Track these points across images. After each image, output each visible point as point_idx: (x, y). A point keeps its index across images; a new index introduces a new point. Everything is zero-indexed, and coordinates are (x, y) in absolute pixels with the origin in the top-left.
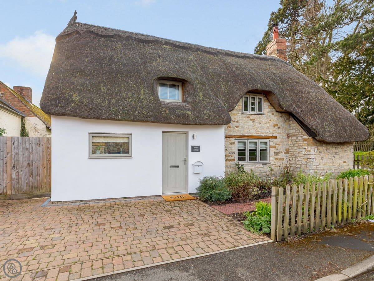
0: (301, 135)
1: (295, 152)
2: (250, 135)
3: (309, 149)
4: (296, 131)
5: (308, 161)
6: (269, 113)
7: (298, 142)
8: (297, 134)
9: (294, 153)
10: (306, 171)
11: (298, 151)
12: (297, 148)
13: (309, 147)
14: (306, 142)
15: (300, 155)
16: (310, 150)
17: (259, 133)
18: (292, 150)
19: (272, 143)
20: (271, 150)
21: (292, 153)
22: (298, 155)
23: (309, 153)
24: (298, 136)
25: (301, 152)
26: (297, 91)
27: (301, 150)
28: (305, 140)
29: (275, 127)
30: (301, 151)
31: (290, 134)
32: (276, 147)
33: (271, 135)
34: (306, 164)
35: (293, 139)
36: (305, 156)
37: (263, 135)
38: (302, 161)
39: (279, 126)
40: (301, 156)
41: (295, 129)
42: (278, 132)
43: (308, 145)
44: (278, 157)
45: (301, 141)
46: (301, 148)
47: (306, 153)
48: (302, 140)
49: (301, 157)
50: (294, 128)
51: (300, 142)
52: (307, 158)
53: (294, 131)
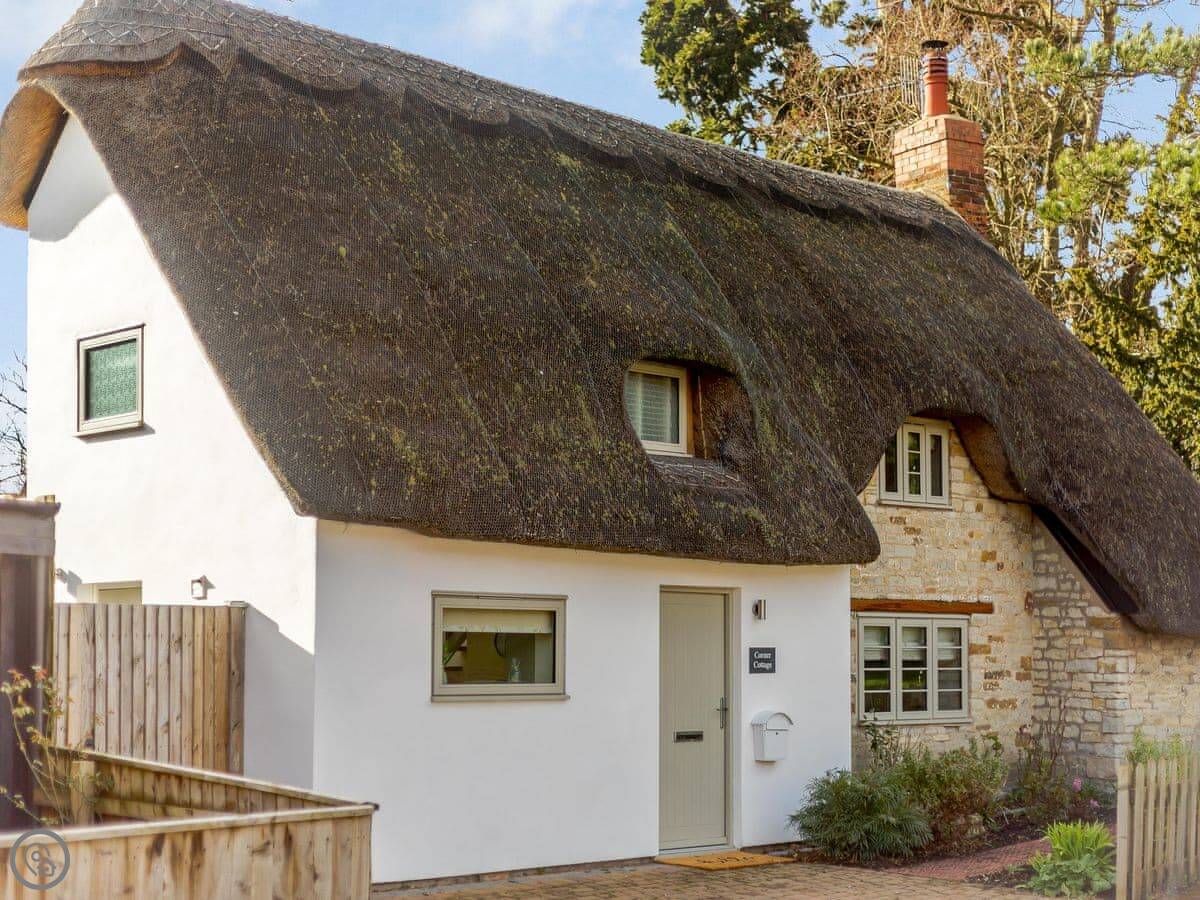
0: (1080, 604)
1: (1057, 671)
2: (906, 597)
3: (1109, 661)
4: (1058, 582)
5: (1107, 708)
6: (966, 503)
7: (1067, 633)
8: (1066, 595)
9: (1054, 676)
10: (1101, 749)
11: (1070, 667)
12: (1065, 655)
13: (1111, 652)
14: (1098, 634)
15: (1076, 685)
16: (1114, 667)
17: (933, 591)
18: (1043, 665)
19: (977, 630)
20: (972, 664)
21: (1044, 675)
22: (1066, 685)
23: (1110, 677)
24: (1067, 607)
25: (1082, 672)
26: (1064, 416)
27: (1078, 665)
28: (1094, 623)
29: (987, 564)
30: (1080, 668)
31: (1037, 595)
32: (989, 652)
33: (975, 600)
34: (1099, 719)
35: (1048, 618)
36: (1097, 688)
37: (948, 598)
38: (1084, 710)
39: (998, 560)
40: (1081, 690)
41: (1056, 575)
42: (997, 584)
43: (1108, 644)
44: (996, 693)
45: (1079, 628)
46: (1082, 655)
47: (1100, 678)
48: (1084, 624)
49: (1083, 694)
50: (1051, 569)
51: (1075, 632)
52: (1102, 696)
53: (1052, 583)
